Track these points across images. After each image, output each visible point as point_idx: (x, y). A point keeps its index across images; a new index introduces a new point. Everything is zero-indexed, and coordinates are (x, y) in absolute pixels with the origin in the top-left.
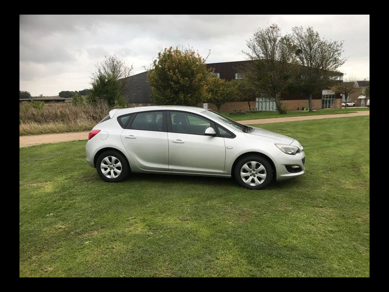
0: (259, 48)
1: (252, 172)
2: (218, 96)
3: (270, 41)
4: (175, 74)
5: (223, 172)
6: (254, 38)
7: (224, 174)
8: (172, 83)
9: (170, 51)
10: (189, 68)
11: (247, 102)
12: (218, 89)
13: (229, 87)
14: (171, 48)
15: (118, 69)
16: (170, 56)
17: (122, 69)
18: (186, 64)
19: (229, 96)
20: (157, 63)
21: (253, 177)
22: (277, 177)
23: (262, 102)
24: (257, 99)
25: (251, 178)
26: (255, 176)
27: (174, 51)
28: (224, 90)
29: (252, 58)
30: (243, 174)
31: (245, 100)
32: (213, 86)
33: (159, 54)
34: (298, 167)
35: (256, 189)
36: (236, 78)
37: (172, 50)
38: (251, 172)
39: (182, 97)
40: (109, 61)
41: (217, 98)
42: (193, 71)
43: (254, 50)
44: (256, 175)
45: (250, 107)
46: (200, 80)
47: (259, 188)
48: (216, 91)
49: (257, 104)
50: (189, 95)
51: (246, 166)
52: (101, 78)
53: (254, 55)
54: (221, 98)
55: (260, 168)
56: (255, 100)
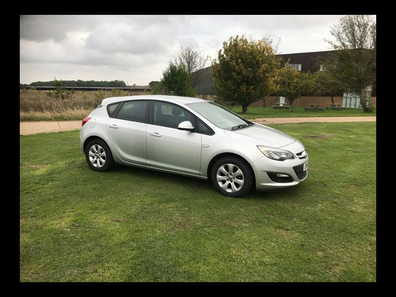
0: (344, 36)
1: (229, 176)
2: (290, 89)
3: (359, 26)
4: (237, 64)
5: (198, 172)
6: (339, 24)
7: (199, 174)
8: (234, 74)
9: (236, 40)
10: (254, 58)
11: (331, 98)
12: (291, 81)
13: (305, 79)
14: (238, 36)
15: (193, 60)
16: (236, 45)
17: (198, 60)
18: (251, 53)
19: (303, 90)
20: (222, 53)
21: (230, 182)
22: (257, 185)
23: (351, 98)
24: (345, 95)
25: (227, 183)
26: (232, 181)
27: (240, 40)
28: (298, 83)
29: (336, 47)
30: (219, 177)
31: (327, 95)
32: (287, 77)
33: (225, 44)
34: (287, 176)
35: (231, 196)
36: (321, 70)
37: (238, 39)
38: (227, 176)
39: (244, 89)
40: (185, 51)
41: (289, 91)
42: (258, 61)
43: (339, 38)
44: (234, 181)
45: (333, 102)
46: (266, 71)
47: (235, 195)
48: (289, 84)
49: (344, 100)
50: (252, 87)
51: (222, 168)
52: (173, 68)
53: (339, 44)
54: (293, 92)
55: (237, 172)
56: (342, 95)
